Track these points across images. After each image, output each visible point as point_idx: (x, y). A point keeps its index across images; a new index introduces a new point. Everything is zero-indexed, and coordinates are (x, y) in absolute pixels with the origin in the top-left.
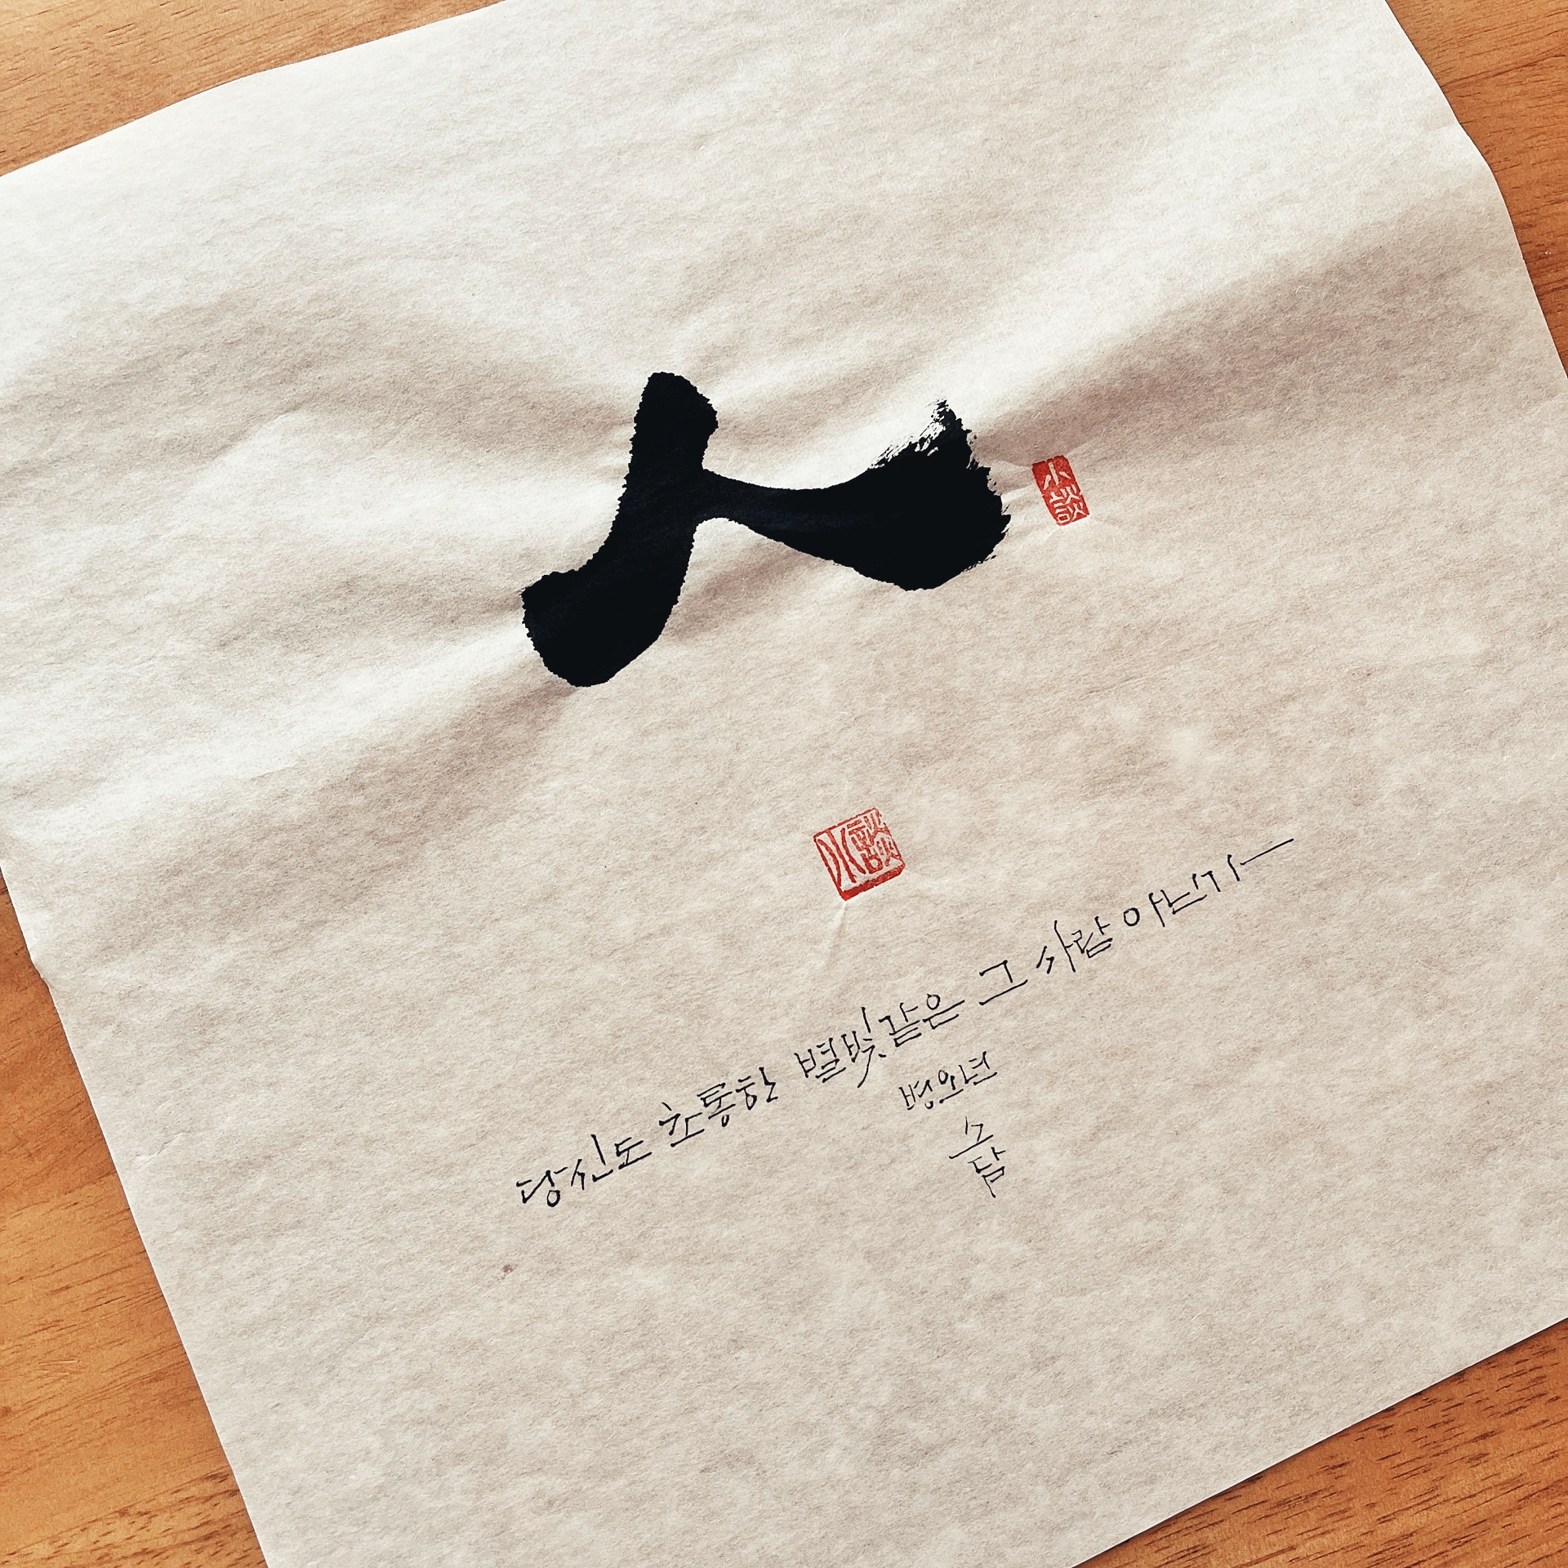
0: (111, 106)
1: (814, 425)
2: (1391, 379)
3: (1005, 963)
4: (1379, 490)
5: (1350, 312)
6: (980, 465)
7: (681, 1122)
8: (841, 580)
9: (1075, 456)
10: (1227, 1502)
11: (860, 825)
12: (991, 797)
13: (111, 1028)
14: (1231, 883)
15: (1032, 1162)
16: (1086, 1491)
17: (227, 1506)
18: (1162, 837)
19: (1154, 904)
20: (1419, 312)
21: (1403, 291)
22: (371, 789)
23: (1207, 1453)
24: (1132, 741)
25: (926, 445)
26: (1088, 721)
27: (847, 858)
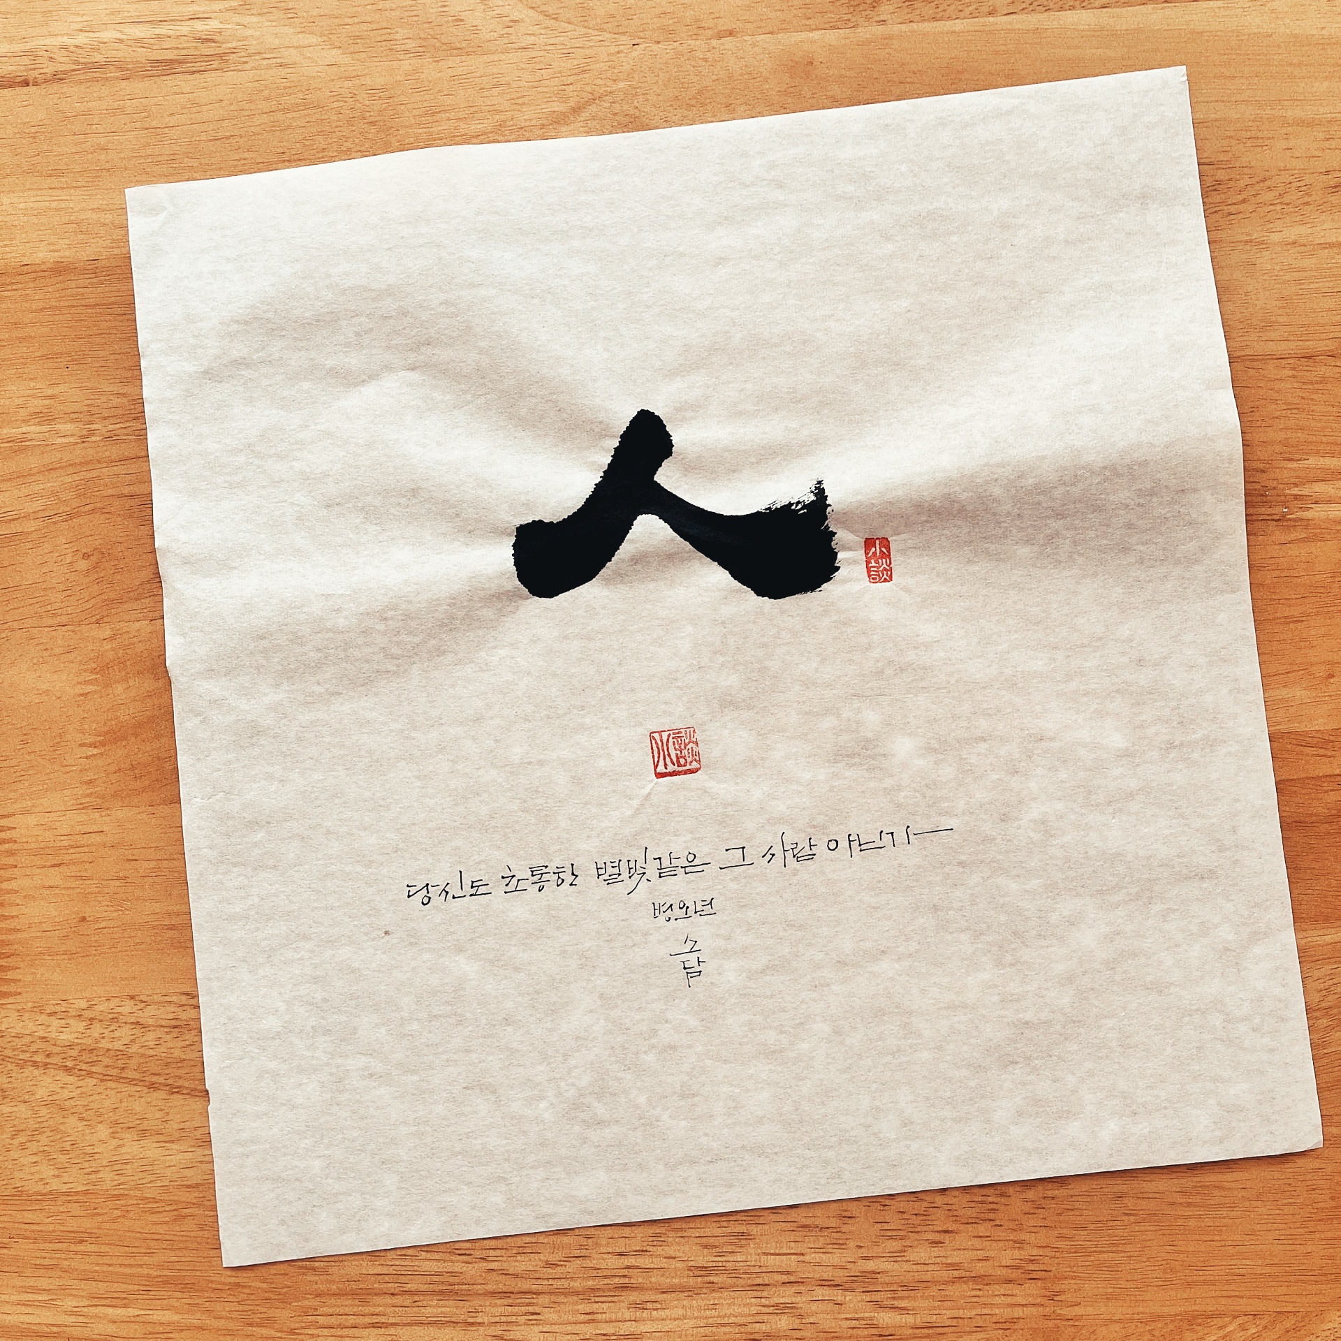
0: (357, 141)
1: (734, 471)
2: (1125, 550)
3: (743, 848)
4: (1093, 620)
5: (1112, 497)
6: (830, 529)
7: (515, 880)
8: (717, 577)
9: (895, 541)
10: (771, 1215)
11: (681, 735)
12: (768, 742)
13: (200, 718)
14: (903, 844)
15: (720, 974)
16: (687, 1178)
17: (191, 1013)
18: (869, 801)
19: (850, 841)
20: (1160, 510)
21: (1152, 493)
22: (390, 622)
23: (769, 1181)
24: (870, 735)
25: (800, 506)
26: (846, 714)
27: (666, 753)
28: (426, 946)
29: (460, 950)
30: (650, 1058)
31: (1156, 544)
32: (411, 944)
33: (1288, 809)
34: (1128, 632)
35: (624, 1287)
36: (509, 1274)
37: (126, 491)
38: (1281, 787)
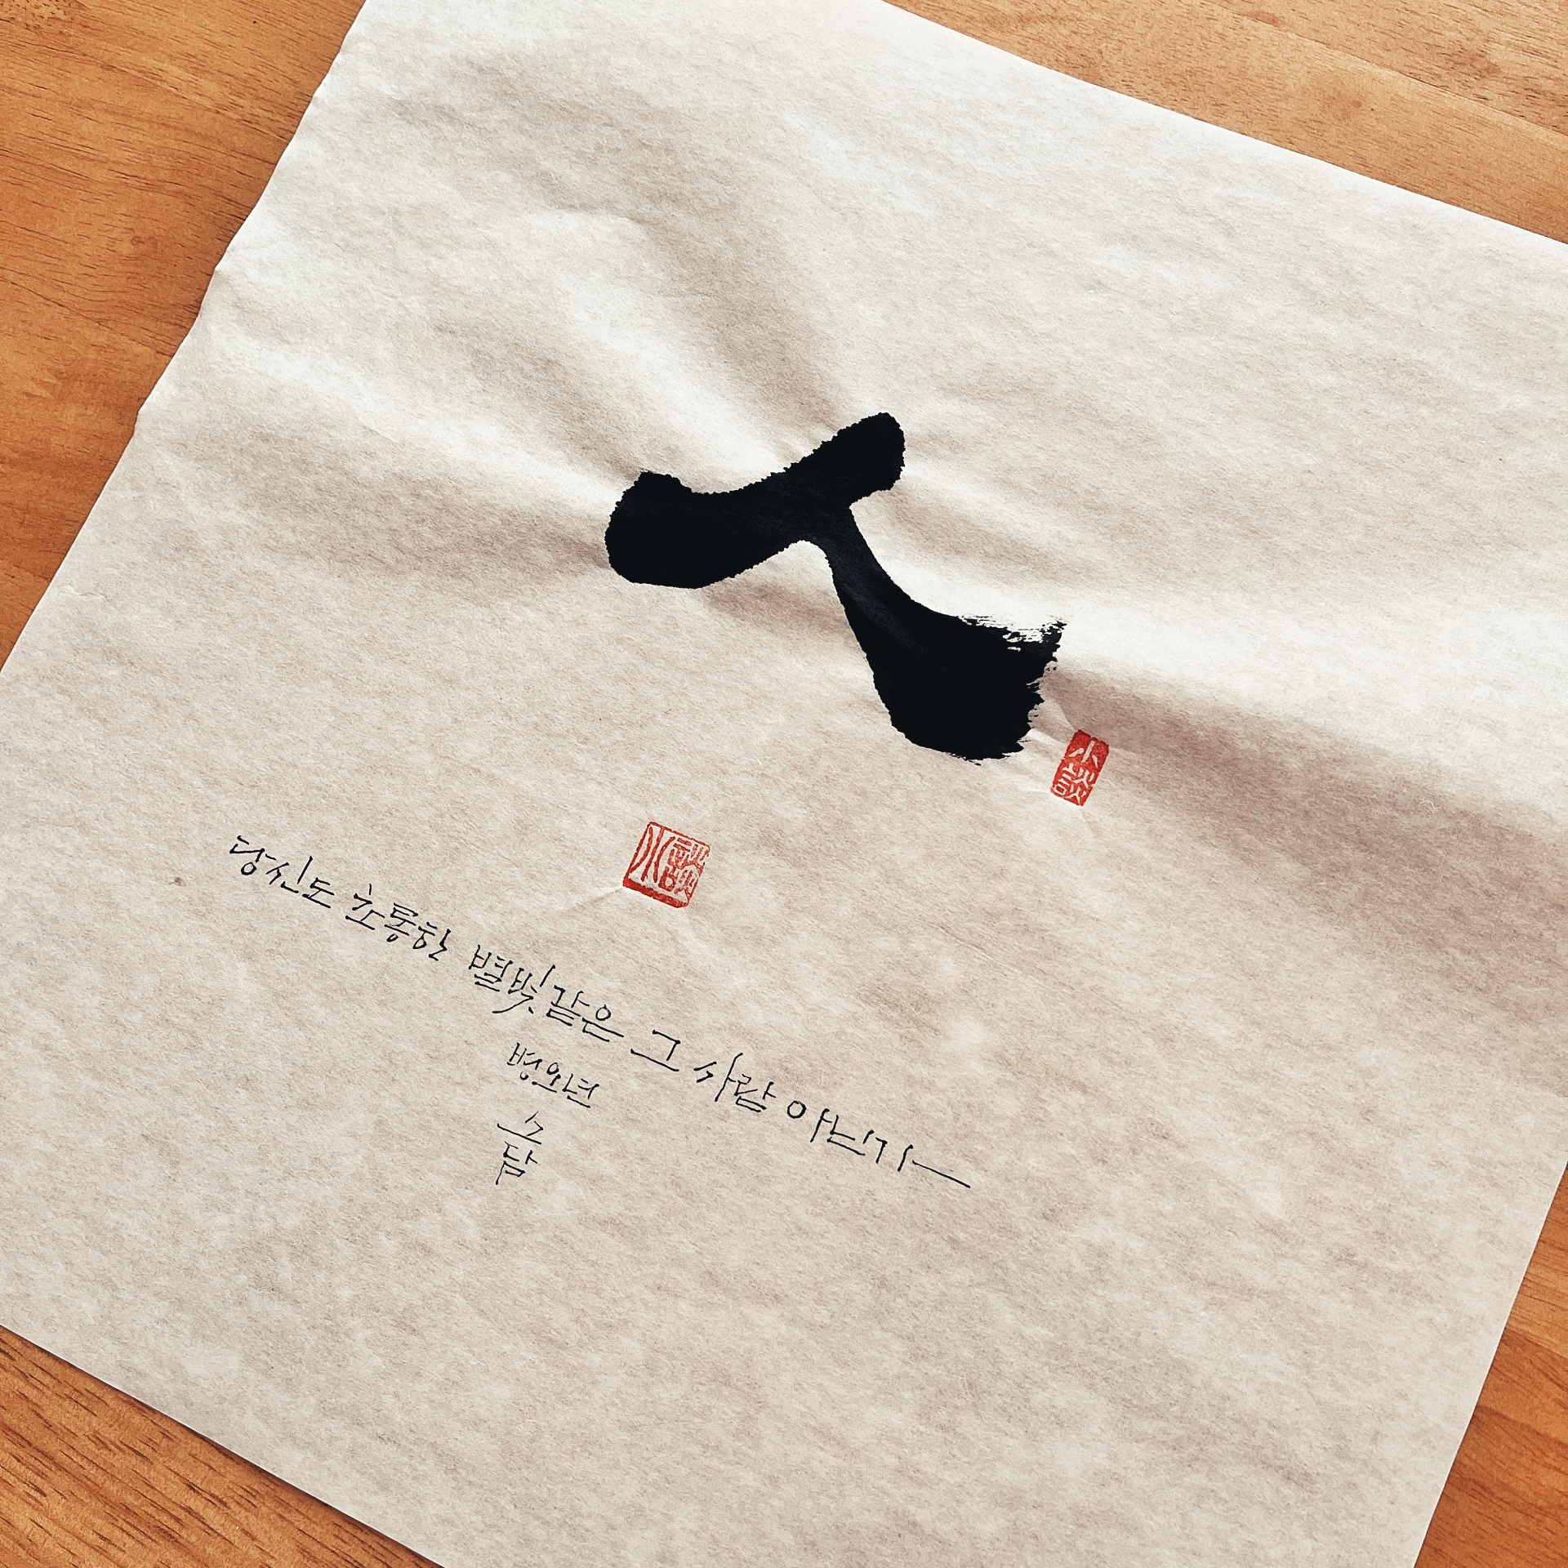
1: (958, 552)
2: (1433, 944)
3: (678, 1042)
4: (1333, 1017)
5: (1452, 861)
6: (1038, 692)
7: (368, 908)
8: (857, 672)
9: (1117, 755)
11: (687, 847)
12: (794, 923)
14: (891, 1166)
15: (546, 1191)
18: (879, 1080)
19: (822, 1118)
20: (1513, 916)
21: (1516, 886)
24: (932, 992)
25: (1015, 640)
26: (918, 945)
27: (655, 859)
28: (213, 925)
29: (249, 956)
30: (388, 1246)
31: (1483, 961)
32: (197, 912)
33: (1474, 1456)
34: (1374, 1060)
35: (168, 1535)
36: (41, 1417)
37: (228, 191)
38: (1482, 1417)
